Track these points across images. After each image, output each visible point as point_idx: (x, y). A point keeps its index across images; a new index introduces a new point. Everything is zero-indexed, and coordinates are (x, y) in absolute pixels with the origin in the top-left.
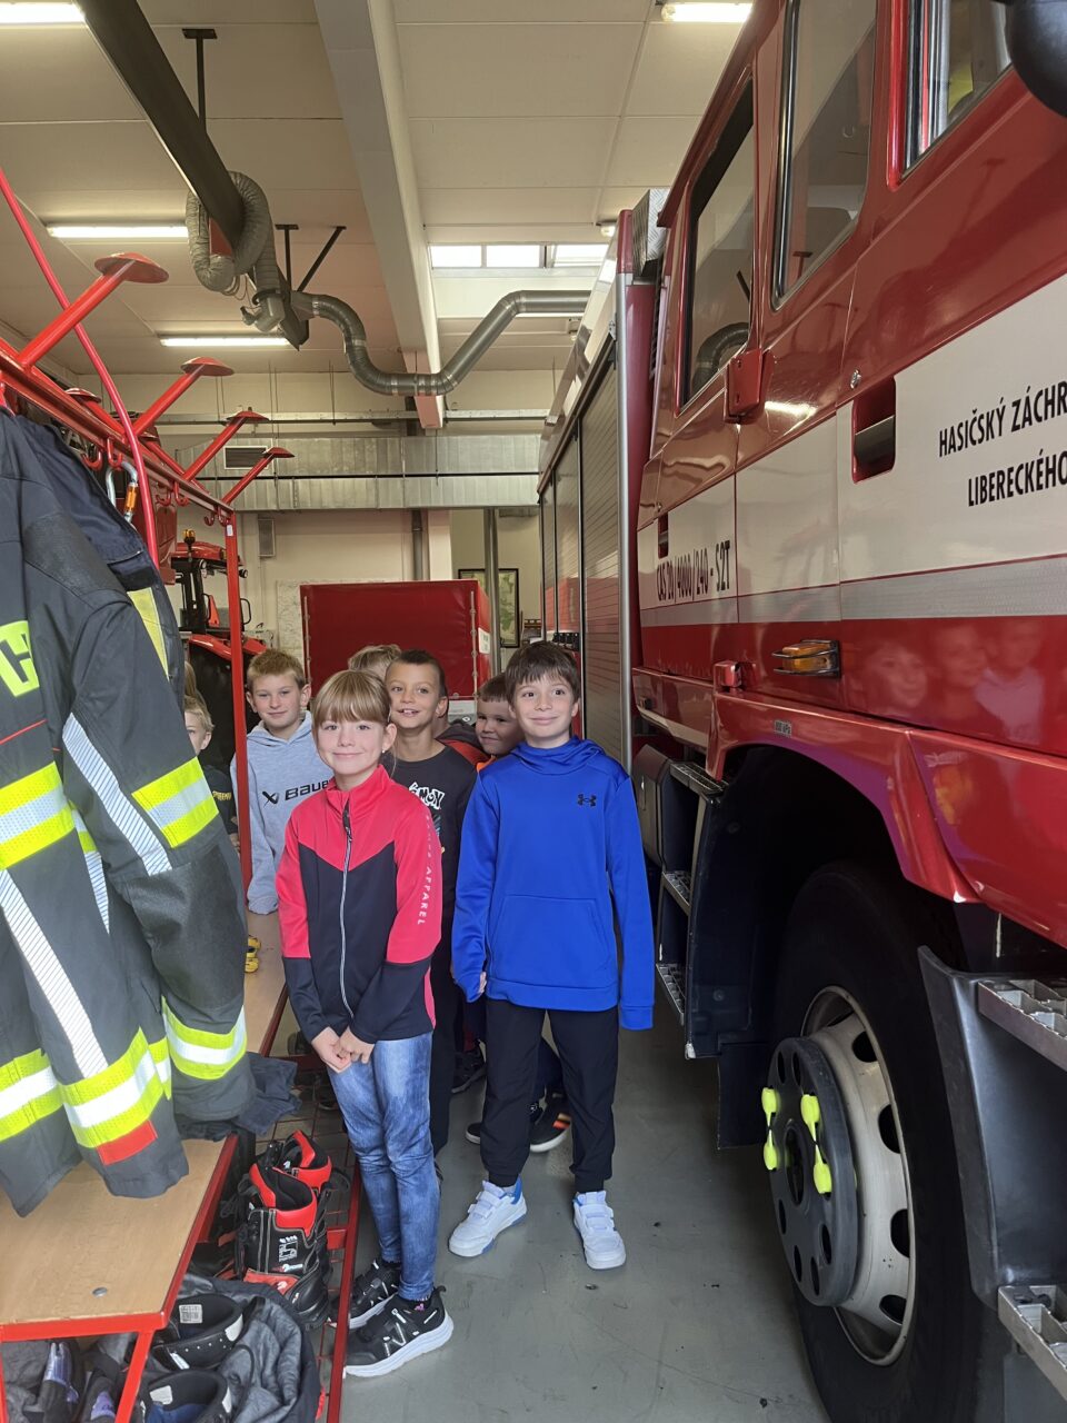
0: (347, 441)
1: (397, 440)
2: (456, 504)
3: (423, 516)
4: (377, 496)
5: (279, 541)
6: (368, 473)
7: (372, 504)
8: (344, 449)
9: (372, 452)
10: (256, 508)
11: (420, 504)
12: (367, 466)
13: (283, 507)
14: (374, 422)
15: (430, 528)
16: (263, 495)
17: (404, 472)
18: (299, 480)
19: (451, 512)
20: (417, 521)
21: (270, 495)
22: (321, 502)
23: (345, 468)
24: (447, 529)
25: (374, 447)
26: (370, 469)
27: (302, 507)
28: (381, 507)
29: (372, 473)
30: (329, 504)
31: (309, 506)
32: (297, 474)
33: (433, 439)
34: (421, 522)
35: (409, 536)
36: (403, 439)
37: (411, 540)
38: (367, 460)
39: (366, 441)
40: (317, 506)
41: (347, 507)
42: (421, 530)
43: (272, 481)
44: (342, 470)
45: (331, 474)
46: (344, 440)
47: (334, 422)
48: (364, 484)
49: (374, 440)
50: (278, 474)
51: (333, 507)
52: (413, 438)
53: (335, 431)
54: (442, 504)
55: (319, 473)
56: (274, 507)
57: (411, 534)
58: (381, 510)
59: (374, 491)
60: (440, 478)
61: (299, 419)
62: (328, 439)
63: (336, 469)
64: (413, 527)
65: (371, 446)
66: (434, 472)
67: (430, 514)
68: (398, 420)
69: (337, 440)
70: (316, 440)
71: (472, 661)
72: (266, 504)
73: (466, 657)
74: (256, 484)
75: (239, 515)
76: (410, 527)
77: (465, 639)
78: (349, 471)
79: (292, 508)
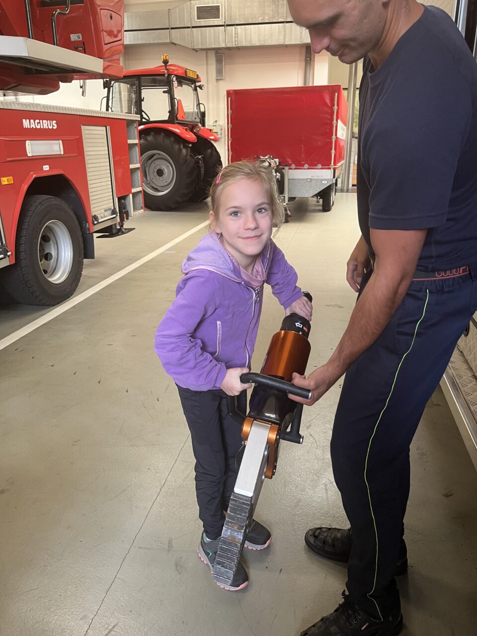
4: (285, 35)
5: (227, 68)
6: (280, 20)
7: (281, 42)
8: (266, 4)
9: (283, 5)
10: (213, 47)
12: (280, 15)
13: (229, 45)
15: (316, 58)
16: (219, 38)
18: (239, 27)
20: (308, 53)
21: (221, 38)
22: (251, 42)
23: (266, 17)
24: (327, 57)
26: (282, 17)
27: (240, 45)
28: (286, 43)
29: (282, 20)
30: (256, 43)
31: (244, 44)
32: (237, 22)
34: (311, 54)
35: (303, 63)
37: (304, 66)
38: (280, 11)
40: (248, 44)
41: (266, 44)
42: (310, 59)
43: (223, 27)
45: (257, 22)
50: (227, 23)
51: (258, 45)
55: (250, 21)
56: (223, 45)
58: (286, 46)
59: (283, 33)
63: (261, 18)
64: (306, 58)
65: (283, 1)
71: (332, 142)
72: (219, 44)
73: (328, 140)
74: (214, 30)
75: (205, 52)
76: (304, 57)
77: (329, 127)
78: (268, 19)
79: (234, 46)
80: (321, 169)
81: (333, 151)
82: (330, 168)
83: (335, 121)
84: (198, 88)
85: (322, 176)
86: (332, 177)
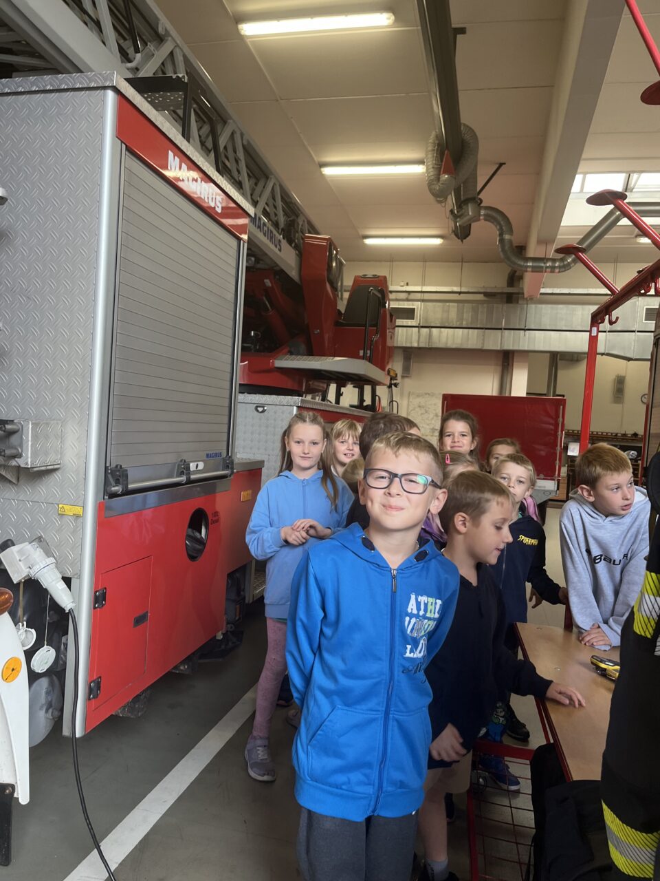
1: (501, 306)
2: (537, 348)
3: (510, 356)
4: (483, 341)
5: (414, 366)
6: (479, 326)
7: (479, 347)
8: (465, 311)
9: (483, 313)
10: (405, 346)
11: (511, 348)
12: (479, 321)
13: (422, 345)
14: (486, 294)
15: (515, 364)
16: (411, 338)
17: (503, 326)
18: (434, 330)
19: (530, 354)
20: (506, 360)
21: (415, 337)
22: (447, 344)
23: (464, 323)
24: (527, 364)
25: (485, 310)
27: (433, 346)
28: (485, 348)
29: (482, 327)
30: (451, 345)
31: (438, 346)
32: (433, 325)
33: (526, 306)
34: (509, 359)
35: (499, 369)
36: (505, 305)
37: (501, 371)
38: (479, 318)
39: (480, 306)
40: (443, 346)
41: (463, 348)
42: (508, 364)
43: (417, 329)
44: (462, 323)
45: (454, 326)
46: (466, 305)
47: (460, 293)
48: (476, 333)
49: (485, 305)
50: (421, 325)
51: (454, 346)
52: (511, 305)
53: (459, 299)
54: (526, 348)
55: (447, 325)
56: (415, 345)
57: (501, 368)
59: (482, 338)
60: (527, 332)
61: (438, 290)
62: (456, 304)
63: (458, 323)
64: (503, 362)
65: (483, 309)
66: (523, 328)
67: (516, 354)
68: (501, 293)
69: (461, 305)
70: (448, 304)
71: (556, 454)
72: (411, 343)
73: (552, 451)
74: (407, 330)
76: (500, 363)
77: (553, 438)
78: (467, 324)
79: (427, 346)
80: (544, 479)
81: (557, 462)
82: (553, 480)
83: (560, 433)
84: (393, 386)
85: (545, 487)
86: (556, 489)
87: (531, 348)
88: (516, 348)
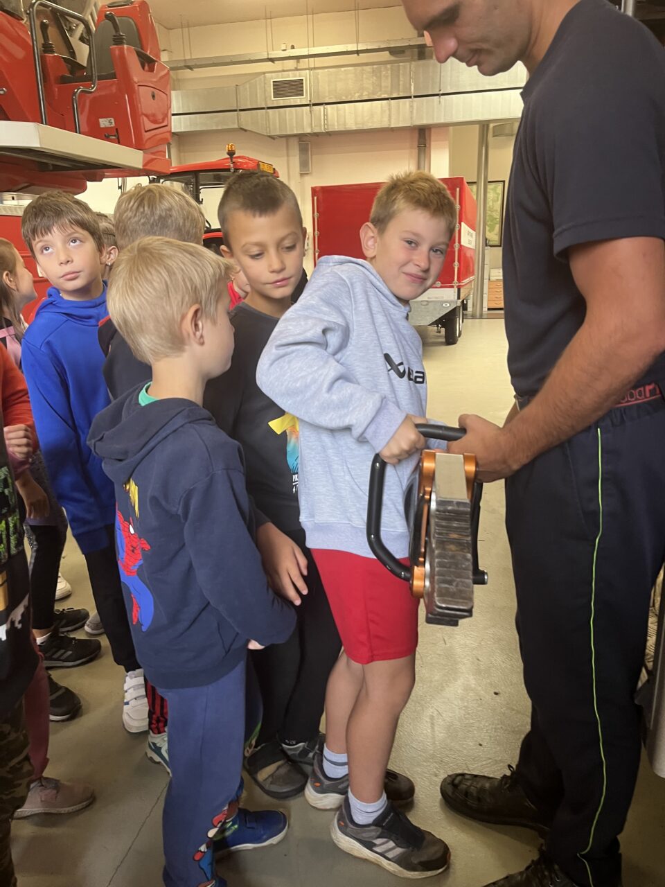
0: (368, 68)
1: (408, 64)
2: (455, 120)
3: (427, 132)
4: (390, 116)
5: (314, 159)
6: (383, 96)
7: (385, 124)
8: (364, 76)
9: (387, 77)
10: (295, 132)
11: (425, 122)
12: (383, 89)
13: (317, 130)
14: (391, 50)
15: (433, 144)
16: (302, 121)
17: (413, 94)
18: (328, 106)
19: (451, 128)
20: (422, 138)
21: (306, 121)
22: (345, 124)
23: (365, 93)
24: (447, 142)
25: (389, 72)
26: (385, 93)
27: (331, 129)
28: (392, 126)
29: (386, 96)
30: (352, 126)
31: (336, 128)
32: (327, 101)
34: (425, 138)
35: (415, 151)
36: (413, 63)
37: (417, 155)
38: (383, 84)
39: (383, 67)
40: (342, 128)
41: (365, 128)
42: (425, 146)
43: (308, 107)
44: (362, 95)
45: (353, 99)
46: (365, 69)
47: (358, 52)
48: (380, 106)
49: (389, 66)
50: (313, 102)
51: (354, 128)
52: (422, 62)
54: (442, 121)
55: (344, 99)
56: (308, 131)
57: (417, 150)
58: (393, 130)
59: (387, 112)
60: (442, 97)
61: (330, 51)
62: (353, 69)
63: (357, 95)
64: (419, 143)
65: (386, 72)
66: (437, 92)
67: (433, 130)
68: (411, 47)
69: (360, 68)
70: (342, 69)
72: (303, 129)
74: (296, 110)
75: (284, 139)
76: (416, 144)
78: (368, 94)
79: (323, 131)
81: (456, 264)
85: (443, 297)
86: (457, 298)
87: (449, 120)
88: (430, 122)
